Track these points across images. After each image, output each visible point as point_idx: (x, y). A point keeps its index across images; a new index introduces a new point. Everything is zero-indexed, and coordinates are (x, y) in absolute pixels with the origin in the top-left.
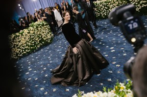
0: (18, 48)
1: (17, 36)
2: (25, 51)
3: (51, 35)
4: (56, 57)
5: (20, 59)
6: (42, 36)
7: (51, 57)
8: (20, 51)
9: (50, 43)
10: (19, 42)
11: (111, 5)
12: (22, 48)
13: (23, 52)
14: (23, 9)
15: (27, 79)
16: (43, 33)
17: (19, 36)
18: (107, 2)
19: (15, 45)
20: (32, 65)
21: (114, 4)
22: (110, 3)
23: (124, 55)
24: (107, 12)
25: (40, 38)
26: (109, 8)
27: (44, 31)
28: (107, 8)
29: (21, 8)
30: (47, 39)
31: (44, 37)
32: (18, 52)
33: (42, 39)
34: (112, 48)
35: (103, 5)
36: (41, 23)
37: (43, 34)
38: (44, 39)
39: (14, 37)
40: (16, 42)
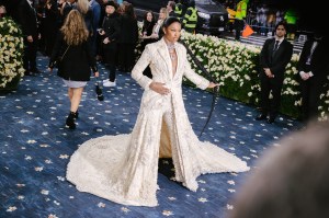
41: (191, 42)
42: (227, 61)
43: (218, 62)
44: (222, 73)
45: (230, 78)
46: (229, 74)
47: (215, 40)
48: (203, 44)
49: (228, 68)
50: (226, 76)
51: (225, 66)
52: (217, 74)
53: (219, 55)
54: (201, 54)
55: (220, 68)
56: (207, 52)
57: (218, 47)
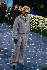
11: (41, 23)
18: (39, 19)
21: (44, 23)
22: (40, 21)
23: (37, 69)
24: (36, 26)
26: (38, 24)
28: (37, 23)
34: (29, 59)
35: (35, 20)
41: (34, 18)
42: (45, 24)
43: (42, 24)
44: (43, 28)
45: (46, 29)
46: (46, 28)
47: (42, 18)
48: (38, 18)
49: (45, 26)
50: (45, 29)
51: (44, 25)
52: (42, 28)
53: (42, 22)
54: (37, 22)
55: (43, 26)
56: (39, 21)
57: (42, 20)
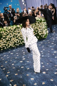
0: (16, 38)
1: (17, 28)
2: (22, 42)
3: (46, 31)
4: (49, 52)
5: (17, 48)
6: (38, 31)
7: (44, 52)
8: (17, 41)
9: (44, 39)
10: (19, 33)
12: (20, 39)
13: (20, 42)
14: (25, 5)
15: (21, 67)
16: (40, 28)
17: (19, 28)
19: (14, 35)
20: (26, 56)
25: (36, 32)
27: (41, 27)
29: (24, 4)
30: (42, 35)
31: (40, 32)
32: (16, 41)
33: (38, 33)
36: (40, 20)
37: (39, 30)
38: (40, 34)
39: (15, 29)
40: (16, 33)
